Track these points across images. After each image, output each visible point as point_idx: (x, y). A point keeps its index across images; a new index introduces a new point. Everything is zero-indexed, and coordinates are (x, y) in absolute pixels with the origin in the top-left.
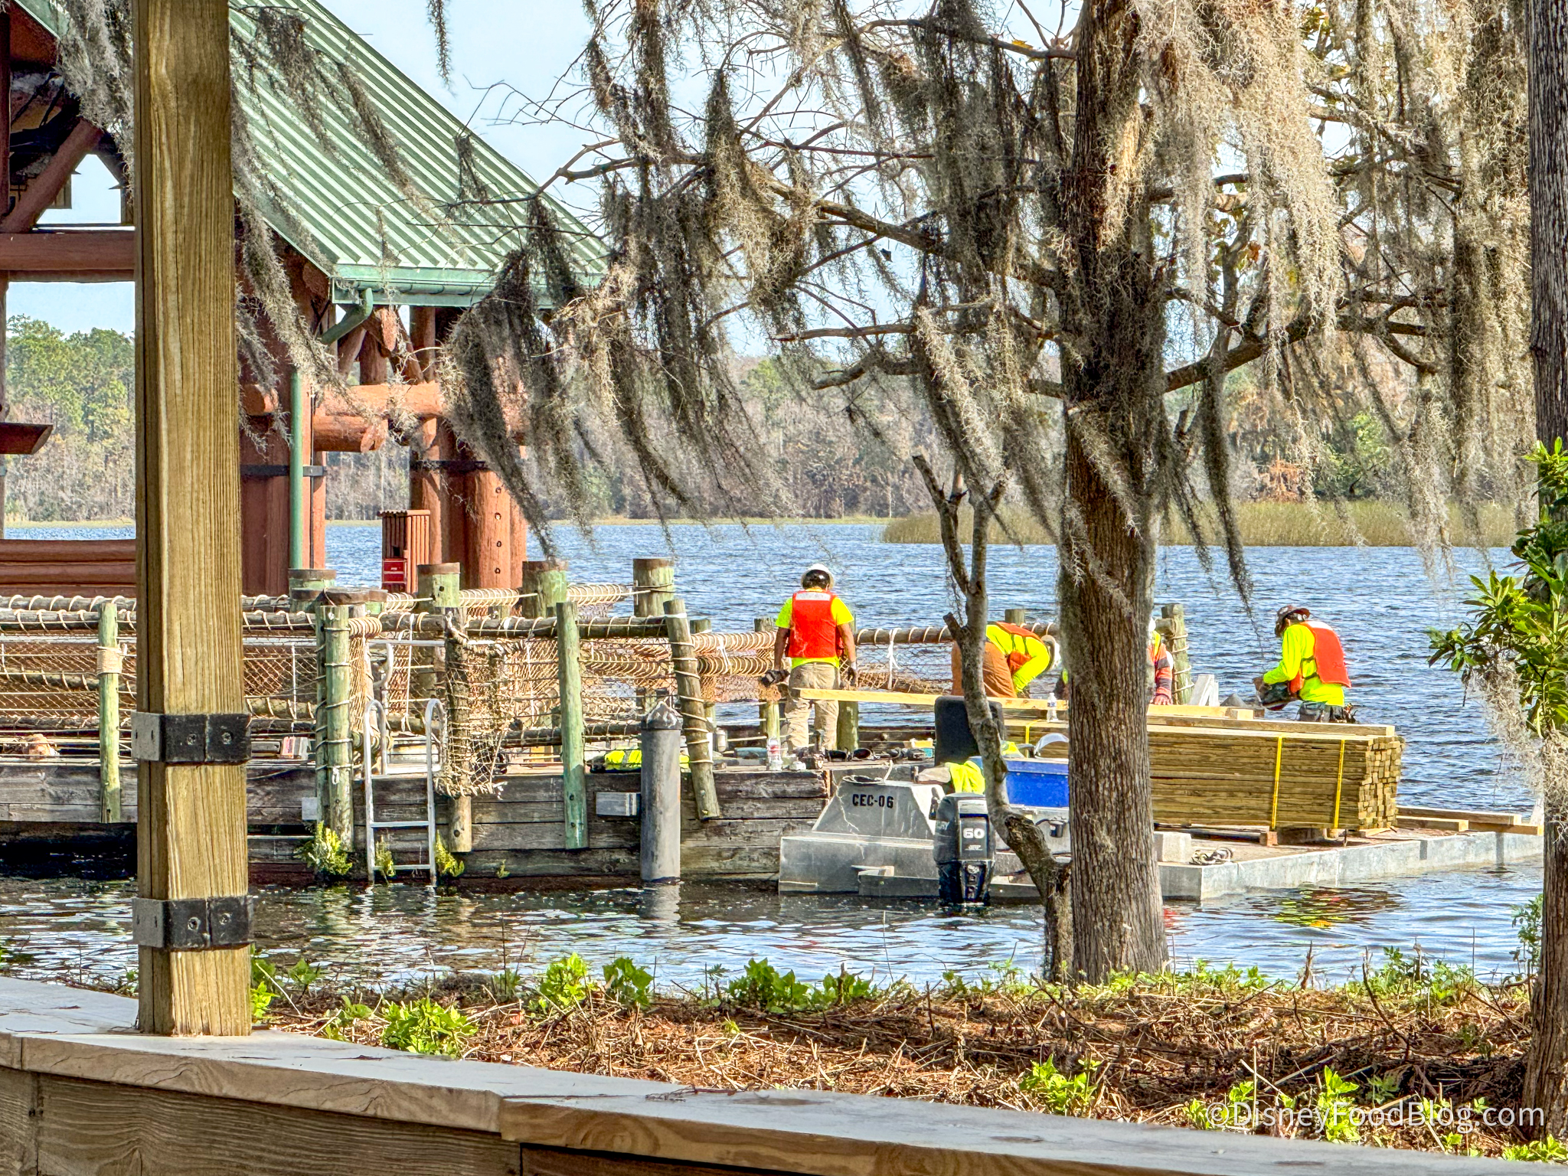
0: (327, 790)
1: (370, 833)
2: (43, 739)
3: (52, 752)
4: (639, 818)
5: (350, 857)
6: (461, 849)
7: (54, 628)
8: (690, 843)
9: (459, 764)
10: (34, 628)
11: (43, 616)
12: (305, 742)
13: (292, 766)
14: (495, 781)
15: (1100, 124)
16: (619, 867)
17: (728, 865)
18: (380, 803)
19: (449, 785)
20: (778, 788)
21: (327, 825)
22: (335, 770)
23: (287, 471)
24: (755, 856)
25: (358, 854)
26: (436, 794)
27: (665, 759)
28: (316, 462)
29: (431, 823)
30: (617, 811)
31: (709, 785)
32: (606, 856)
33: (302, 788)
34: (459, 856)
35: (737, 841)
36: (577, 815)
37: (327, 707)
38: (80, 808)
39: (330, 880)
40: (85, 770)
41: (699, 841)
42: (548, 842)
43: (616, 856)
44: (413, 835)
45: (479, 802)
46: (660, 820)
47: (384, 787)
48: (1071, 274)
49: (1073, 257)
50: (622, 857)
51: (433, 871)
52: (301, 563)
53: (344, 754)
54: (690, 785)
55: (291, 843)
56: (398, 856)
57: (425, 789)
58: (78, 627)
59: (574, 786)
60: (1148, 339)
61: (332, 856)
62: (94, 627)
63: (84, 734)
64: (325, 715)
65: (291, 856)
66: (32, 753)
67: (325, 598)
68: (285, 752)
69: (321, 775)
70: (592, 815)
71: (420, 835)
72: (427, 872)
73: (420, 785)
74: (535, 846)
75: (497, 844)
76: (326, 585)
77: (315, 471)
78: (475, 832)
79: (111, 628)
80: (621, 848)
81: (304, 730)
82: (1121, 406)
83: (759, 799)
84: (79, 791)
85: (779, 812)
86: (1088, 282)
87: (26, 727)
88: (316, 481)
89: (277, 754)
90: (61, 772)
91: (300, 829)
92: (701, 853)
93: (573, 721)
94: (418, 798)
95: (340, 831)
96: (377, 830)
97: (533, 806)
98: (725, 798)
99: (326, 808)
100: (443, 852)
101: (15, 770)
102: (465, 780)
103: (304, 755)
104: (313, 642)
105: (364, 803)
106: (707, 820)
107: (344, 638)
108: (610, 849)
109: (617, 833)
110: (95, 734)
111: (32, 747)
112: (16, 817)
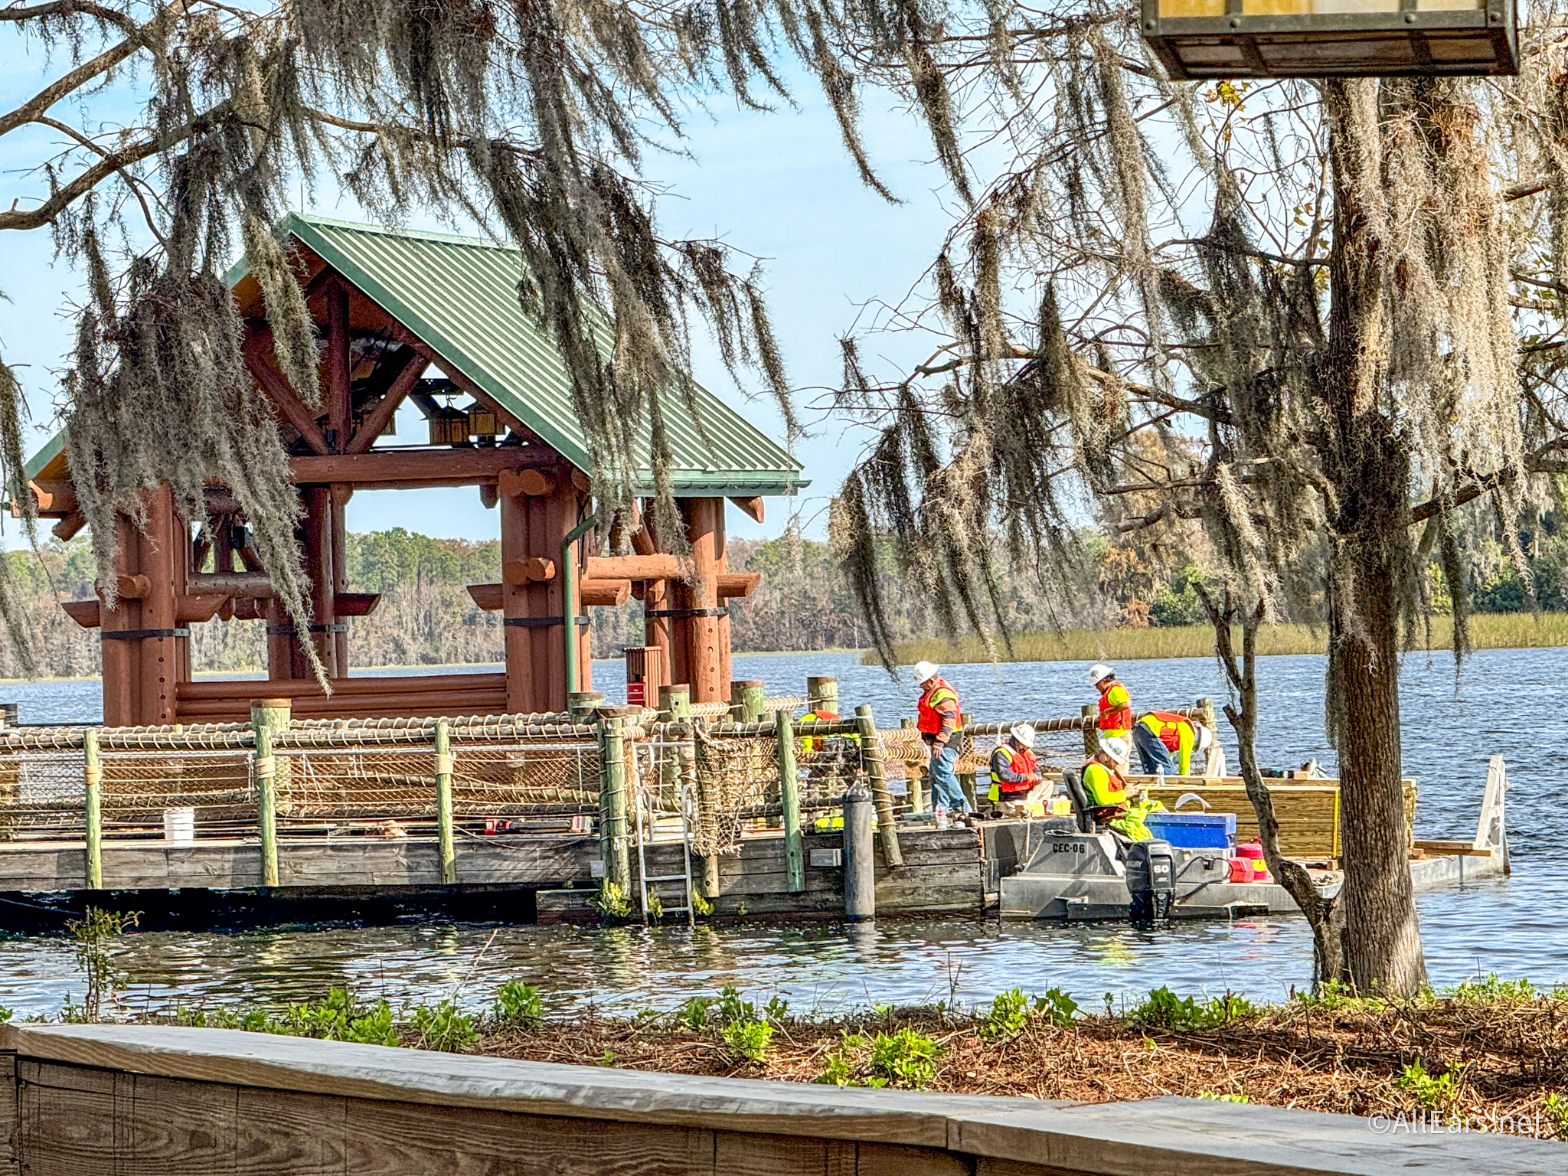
0: (611, 855)
1: (643, 884)
2: (395, 824)
3: (402, 833)
4: (843, 867)
5: (629, 904)
6: (711, 895)
7: (402, 742)
8: (881, 885)
9: (708, 832)
10: (386, 743)
11: (394, 734)
12: (589, 819)
13: (579, 838)
14: (735, 843)
15: (1352, 315)
16: (828, 904)
17: (910, 900)
18: (650, 863)
19: (701, 848)
20: (945, 842)
21: (611, 881)
22: (616, 840)
23: (563, 621)
24: (929, 892)
25: (635, 901)
26: (691, 855)
27: (861, 823)
28: (584, 613)
29: (688, 876)
30: (827, 862)
31: (894, 842)
32: (819, 896)
33: (588, 854)
34: (709, 900)
35: (917, 882)
36: (797, 866)
37: (608, 794)
38: (426, 875)
39: (617, 921)
40: (428, 846)
41: (888, 883)
42: (776, 887)
43: (826, 896)
44: (675, 886)
45: (725, 860)
46: (859, 869)
47: (652, 851)
48: (1332, 435)
49: (1334, 421)
50: (831, 897)
51: (691, 912)
52: (575, 688)
53: (623, 827)
54: (880, 841)
55: (582, 895)
56: (665, 902)
57: (683, 851)
58: (421, 741)
59: (794, 846)
60: (1396, 483)
61: (616, 904)
62: (432, 740)
63: (425, 819)
64: (607, 800)
65: (584, 905)
66: (387, 834)
67: (598, 714)
68: (574, 828)
69: (605, 844)
70: (807, 866)
71: (681, 885)
72: (686, 913)
73: (680, 849)
74: (766, 890)
75: (738, 890)
76: (597, 704)
77: (582, 621)
78: (721, 881)
79: (444, 741)
80: (829, 890)
81: (588, 810)
82: (1377, 537)
83: (934, 851)
84: (423, 861)
85: (945, 860)
86: (1345, 439)
87: (384, 815)
88: (583, 628)
89: (568, 829)
90: (411, 847)
91: (591, 885)
92: (890, 892)
93: (791, 798)
94: (678, 858)
95: (620, 884)
96: (648, 883)
97: (763, 862)
98: (906, 851)
99: (610, 868)
100: (698, 898)
101: (375, 848)
102: (713, 844)
103: (588, 830)
104: (594, 746)
105: (638, 862)
106: (893, 868)
107: (620, 741)
108: (822, 891)
109: (826, 879)
110: (435, 819)
111: (387, 830)
112: (378, 882)
